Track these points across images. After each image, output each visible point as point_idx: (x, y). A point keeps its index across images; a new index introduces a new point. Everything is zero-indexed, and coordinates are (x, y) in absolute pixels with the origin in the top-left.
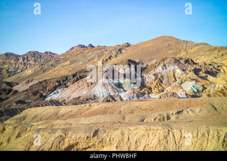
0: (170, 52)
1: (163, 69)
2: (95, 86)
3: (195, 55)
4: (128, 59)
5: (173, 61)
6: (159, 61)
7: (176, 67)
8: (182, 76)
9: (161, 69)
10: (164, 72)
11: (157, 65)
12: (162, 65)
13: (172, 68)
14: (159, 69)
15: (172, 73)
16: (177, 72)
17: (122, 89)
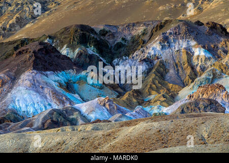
0: (161, 8)
1: (163, 47)
2: (11, 88)
3: (220, 15)
4: (79, 23)
5: (184, 28)
6: (150, 28)
7: (193, 43)
8: (209, 63)
9: (158, 47)
10: (165, 55)
11: (146, 38)
12: (158, 38)
13: (184, 44)
14: (154, 48)
15: (184, 57)
16: (196, 54)
17: (76, 96)
